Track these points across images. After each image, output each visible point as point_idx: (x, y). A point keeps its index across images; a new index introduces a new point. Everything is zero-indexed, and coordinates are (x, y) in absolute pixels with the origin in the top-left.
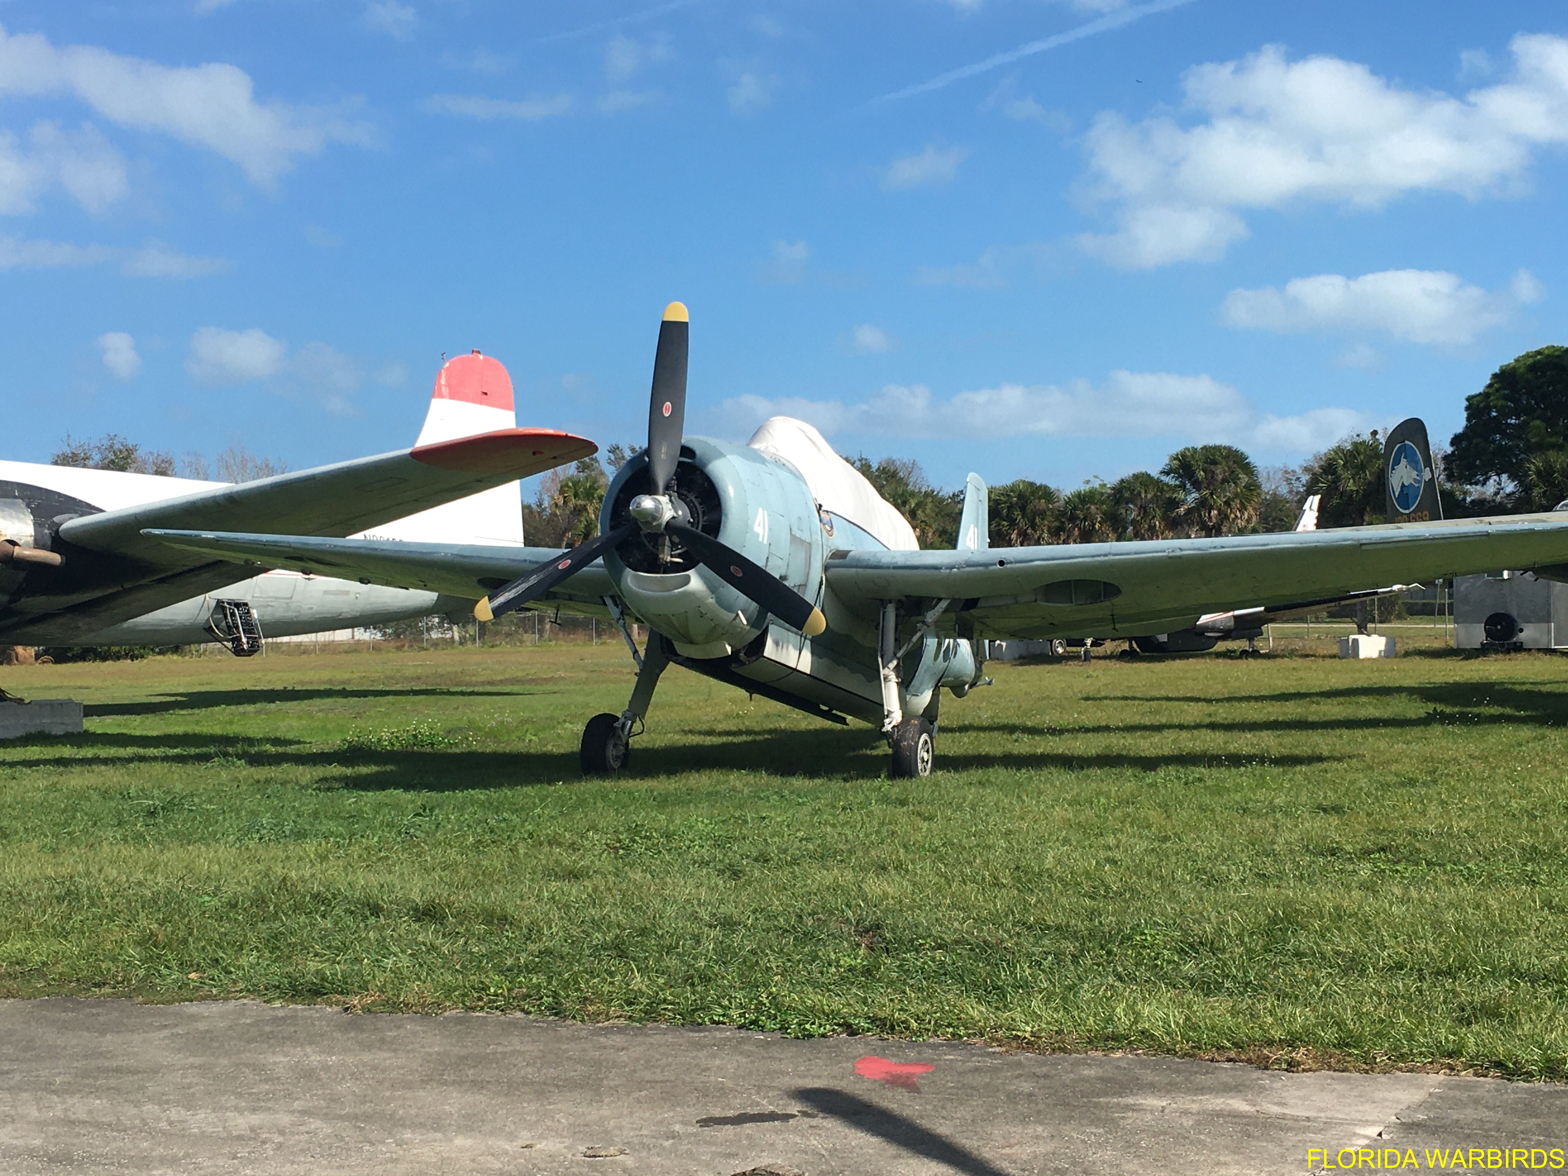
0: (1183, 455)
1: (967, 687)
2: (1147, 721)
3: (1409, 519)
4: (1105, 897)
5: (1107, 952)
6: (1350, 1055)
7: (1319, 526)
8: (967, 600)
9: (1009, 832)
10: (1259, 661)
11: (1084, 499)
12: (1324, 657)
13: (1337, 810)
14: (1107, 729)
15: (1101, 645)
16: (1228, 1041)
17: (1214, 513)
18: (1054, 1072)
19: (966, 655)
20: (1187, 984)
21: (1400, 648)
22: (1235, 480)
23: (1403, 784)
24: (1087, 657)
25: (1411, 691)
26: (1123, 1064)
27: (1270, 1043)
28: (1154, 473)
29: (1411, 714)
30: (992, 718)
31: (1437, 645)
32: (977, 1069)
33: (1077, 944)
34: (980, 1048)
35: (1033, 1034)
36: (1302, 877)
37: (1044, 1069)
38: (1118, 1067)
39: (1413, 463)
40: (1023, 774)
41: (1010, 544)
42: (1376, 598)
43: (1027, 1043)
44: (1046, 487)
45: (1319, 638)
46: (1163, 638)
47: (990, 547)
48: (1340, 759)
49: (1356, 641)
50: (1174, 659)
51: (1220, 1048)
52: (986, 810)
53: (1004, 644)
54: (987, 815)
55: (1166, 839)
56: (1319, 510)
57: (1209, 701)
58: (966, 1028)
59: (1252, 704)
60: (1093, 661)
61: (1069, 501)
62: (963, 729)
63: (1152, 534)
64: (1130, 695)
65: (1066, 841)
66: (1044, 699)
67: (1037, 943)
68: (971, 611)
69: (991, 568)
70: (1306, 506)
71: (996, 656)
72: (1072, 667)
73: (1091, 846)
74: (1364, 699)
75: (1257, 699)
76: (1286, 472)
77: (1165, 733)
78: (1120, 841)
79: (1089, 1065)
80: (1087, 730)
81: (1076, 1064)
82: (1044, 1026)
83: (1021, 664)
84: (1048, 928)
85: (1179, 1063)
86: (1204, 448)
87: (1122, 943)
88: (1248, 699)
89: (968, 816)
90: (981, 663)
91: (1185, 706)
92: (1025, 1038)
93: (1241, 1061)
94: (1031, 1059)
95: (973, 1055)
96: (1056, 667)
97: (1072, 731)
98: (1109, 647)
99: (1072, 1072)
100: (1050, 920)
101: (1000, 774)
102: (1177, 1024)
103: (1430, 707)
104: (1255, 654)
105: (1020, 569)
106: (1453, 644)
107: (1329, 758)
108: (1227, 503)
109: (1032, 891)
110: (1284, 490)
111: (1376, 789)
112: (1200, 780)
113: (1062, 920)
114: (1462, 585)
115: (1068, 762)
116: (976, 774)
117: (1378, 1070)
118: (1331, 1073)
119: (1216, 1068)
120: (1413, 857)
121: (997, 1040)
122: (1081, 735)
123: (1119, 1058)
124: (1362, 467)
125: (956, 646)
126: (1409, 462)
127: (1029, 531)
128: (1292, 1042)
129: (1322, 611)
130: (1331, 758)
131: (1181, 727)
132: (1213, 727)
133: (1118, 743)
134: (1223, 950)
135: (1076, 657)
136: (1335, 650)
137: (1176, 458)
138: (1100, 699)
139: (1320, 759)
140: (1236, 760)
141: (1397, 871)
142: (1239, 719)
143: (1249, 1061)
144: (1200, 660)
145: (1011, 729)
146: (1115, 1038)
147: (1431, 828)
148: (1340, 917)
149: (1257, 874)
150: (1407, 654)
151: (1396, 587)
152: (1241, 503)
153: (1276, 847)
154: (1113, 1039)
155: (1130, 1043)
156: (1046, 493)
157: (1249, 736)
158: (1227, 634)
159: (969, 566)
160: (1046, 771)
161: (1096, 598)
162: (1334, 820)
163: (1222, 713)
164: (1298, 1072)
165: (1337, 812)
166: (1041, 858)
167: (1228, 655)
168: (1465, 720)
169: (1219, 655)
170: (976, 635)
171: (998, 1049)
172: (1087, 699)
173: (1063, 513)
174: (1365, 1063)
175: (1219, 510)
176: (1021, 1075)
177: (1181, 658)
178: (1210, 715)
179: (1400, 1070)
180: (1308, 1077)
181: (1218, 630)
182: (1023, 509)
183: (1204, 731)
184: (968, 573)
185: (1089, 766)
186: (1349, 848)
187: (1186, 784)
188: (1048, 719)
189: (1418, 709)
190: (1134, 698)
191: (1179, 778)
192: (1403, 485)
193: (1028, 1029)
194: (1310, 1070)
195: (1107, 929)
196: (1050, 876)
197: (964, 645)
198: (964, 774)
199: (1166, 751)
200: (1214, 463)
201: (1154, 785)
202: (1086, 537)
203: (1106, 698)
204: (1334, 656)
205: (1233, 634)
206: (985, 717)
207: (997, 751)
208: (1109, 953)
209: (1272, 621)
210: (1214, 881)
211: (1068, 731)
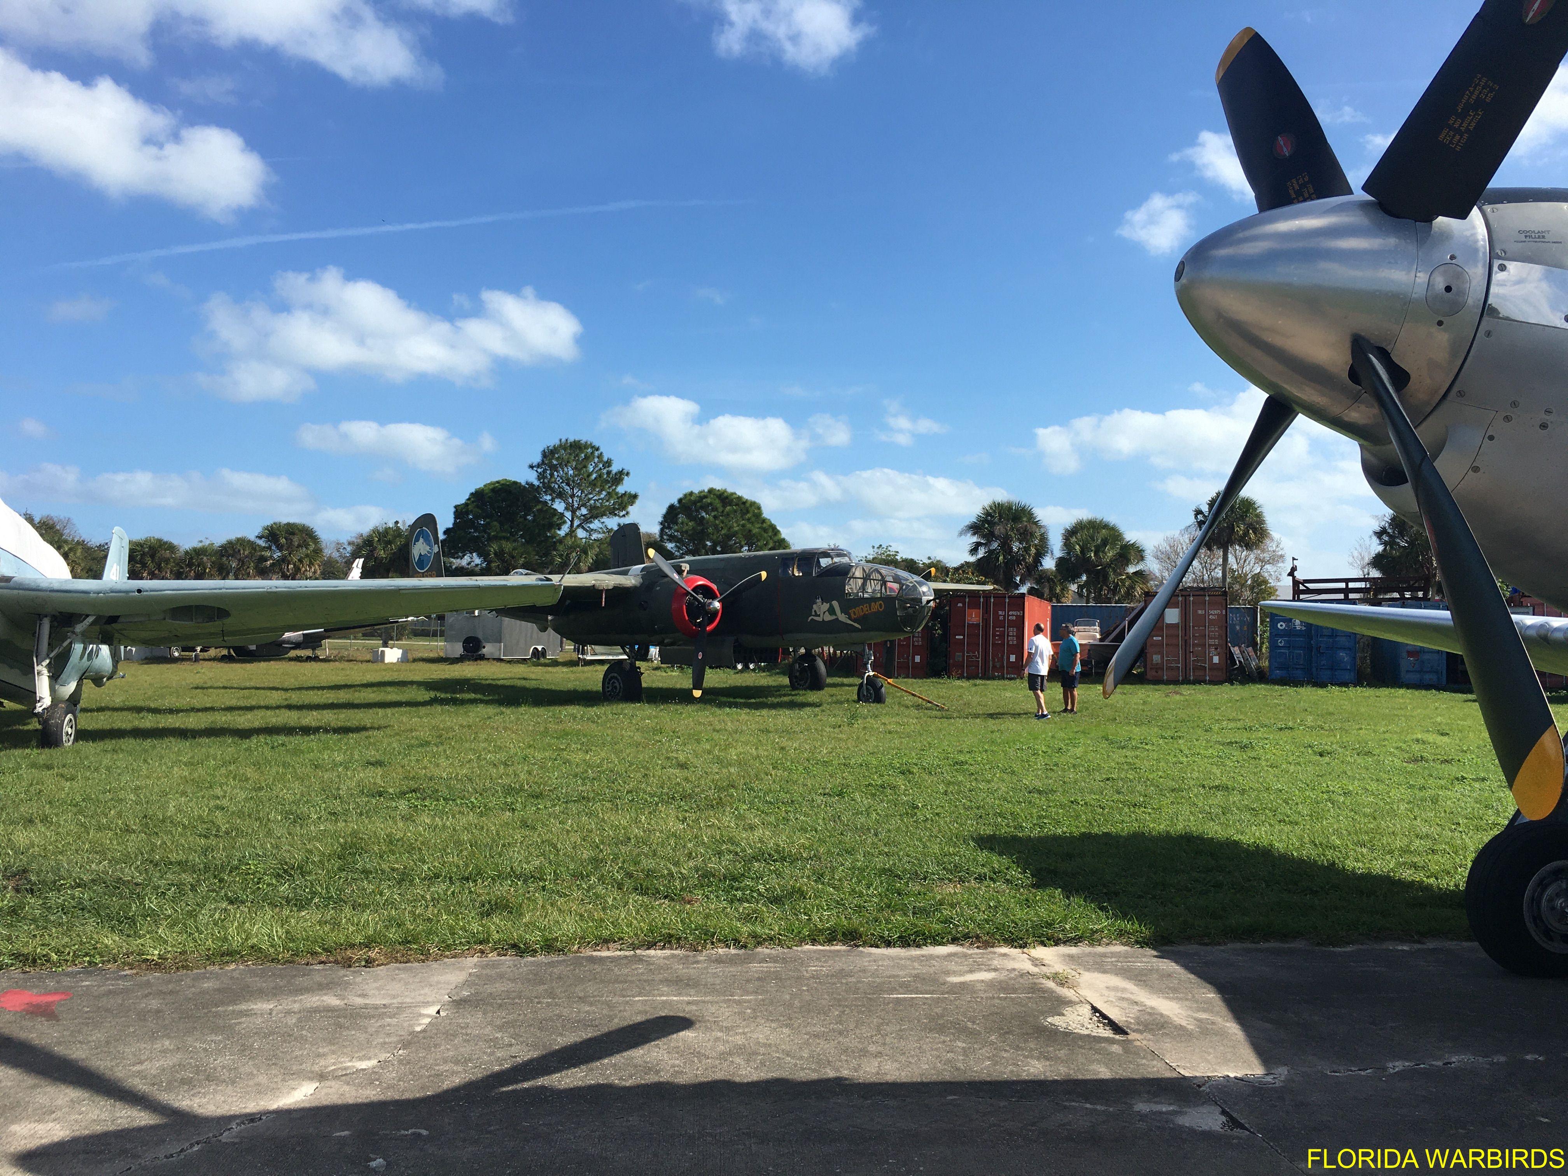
0: (272, 527)
1: (105, 679)
2: (241, 703)
3: (423, 575)
4: (216, 835)
5: (219, 881)
6: (411, 949)
7: (361, 578)
8: (110, 617)
9: (138, 788)
10: (319, 663)
11: (198, 552)
12: (362, 662)
13: (378, 763)
14: (212, 709)
15: (206, 651)
16: (320, 947)
17: (291, 566)
18: (178, 988)
19: (106, 657)
20: (284, 902)
21: (410, 657)
22: (307, 546)
23: (422, 745)
24: (197, 659)
25: (419, 684)
26: (236, 974)
27: (352, 946)
28: (252, 537)
29: (420, 699)
30: (124, 701)
31: (432, 655)
32: (110, 992)
33: (195, 876)
34: (113, 973)
35: (160, 957)
36: (361, 814)
37: (170, 987)
38: (232, 978)
39: (428, 542)
40: (148, 743)
41: (142, 578)
42: (395, 625)
43: (155, 965)
44: (171, 543)
45: (358, 649)
46: (253, 647)
47: (129, 578)
48: (379, 729)
49: (383, 652)
50: (260, 661)
51: (314, 954)
52: (119, 771)
53: (134, 649)
54: (119, 775)
55: (261, 789)
56: (362, 568)
57: (286, 690)
58: (102, 956)
59: (316, 691)
60: (201, 662)
61: (187, 553)
62: (100, 709)
63: (248, 576)
64: (229, 685)
65: (184, 794)
66: (165, 687)
67: (162, 877)
68: (113, 625)
69: (131, 594)
70: (354, 565)
71: (128, 658)
72: (186, 666)
73: (203, 797)
74: (389, 689)
75: (319, 688)
76: (338, 544)
77: (256, 712)
78: (226, 792)
79: (208, 978)
80: (198, 710)
81: (196, 979)
82: (170, 949)
83: (147, 664)
84: (171, 863)
85: (281, 969)
86: (288, 524)
87: (231, 872)
88: (313, 688)
89: (104, 776)
90: (117, 662)
91: (268, 693)
92: (153, 960)
93: (330, 963)
94: (159, 979)
95: (107, 979)
96: (173, 665)
97: (187, 711)
98: (212, 652)
99: (193, 986)
100: (173, 857)
101: (129, 743)
102: (280, 938)
103: (432, 694)
104: (316, 659)
105: (154, 596)
106: (442, 654)
107: (371, 728)
108: (300, 561)
109: (157, 834)
110: (336, 555)
111: (404, 749)
112: (283, 745)
113: (181, 857)
114: (450, 618)
115: (183, 734)
116: (109, 744)
117: (431, 959)
118: (398, 965)
119: (311, 970)
120: (434, 795)
121: (129, 964)
122: (192, 714)
123: (233, 970)
124: (389, 542)
125: (98, 650)
126: (425, 541)
127: (156, 572)
128: (368, 944)
129: (359, 632)
130: (372, 728)
131: (267, 708)
132: (290, 707)
133: (222, 719)
134: (310, 873)
135: (189, 659)
136: (368, 657)
137: (266, 528)
138: (207, 688)
139: (364, 729)
140: (307, 731)
141: (426, 806)
142: (307, 702)
143: (336, 962)
144: (279, 663)
145: (139, 710)
146: (230, 953)
147: (444, 775)
148: (391, 842)
149: (330, 813)
150: (415, 660)
151: (410, 619)
152: (310, 561)
153: (341, 792)
154: (227, 955)
155: (242, 956)
156: (171, 547)
157: (315, 713)
158: (297, 646)
159: (112, 592)
160: (167, 740)
161: (211, 619)
162: (380, 771)
163: (295, 698)
164: (373, 967)
165: (381, 766)
166: (164, 807)
167: (298, 659)
168: (455, 702)
169: (291, 659)
170: (115, 642)
171: (129, 972)
172: (197, 688)
173: (182, 560)
174: (422, 954)
175: (295, 565)
176: (151, 994)
177: (264, 661)
178: (286, 699)
179: (447, 957)
180: (381, 970)
181: (292, 643)
182: (153, 557)
183: (283, 711)
184: (111, 597)
185: (200, 736)
186: (391, 790)
187: (273, 748)
188: (167, 702)
189: (427, 695)
190: (232, 688)
191: (267, 744)
192: (420, 555)
193: (156, 952)
194: (382, 964)
195: (219, 862)
196: (171, 822)
197: (105, 649)
198: (101, 744)
199: (256, 724)
200: (293, 534)
201: (248, 749)
202: (199, 576)
203: (211, 687)
204: (369, 661)
205: (302, 646)
206: (118, 701)
207: (126, 726)
208: (221, 880)
209: (328, 637)
210: (300, 819)
211: (182, 711)
